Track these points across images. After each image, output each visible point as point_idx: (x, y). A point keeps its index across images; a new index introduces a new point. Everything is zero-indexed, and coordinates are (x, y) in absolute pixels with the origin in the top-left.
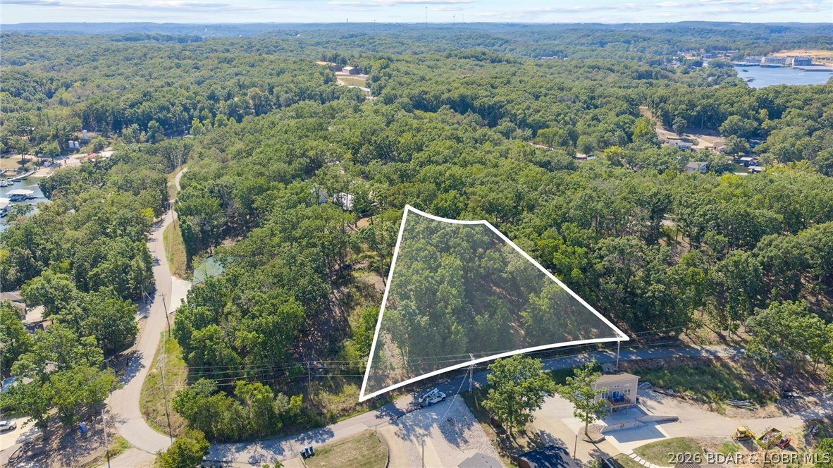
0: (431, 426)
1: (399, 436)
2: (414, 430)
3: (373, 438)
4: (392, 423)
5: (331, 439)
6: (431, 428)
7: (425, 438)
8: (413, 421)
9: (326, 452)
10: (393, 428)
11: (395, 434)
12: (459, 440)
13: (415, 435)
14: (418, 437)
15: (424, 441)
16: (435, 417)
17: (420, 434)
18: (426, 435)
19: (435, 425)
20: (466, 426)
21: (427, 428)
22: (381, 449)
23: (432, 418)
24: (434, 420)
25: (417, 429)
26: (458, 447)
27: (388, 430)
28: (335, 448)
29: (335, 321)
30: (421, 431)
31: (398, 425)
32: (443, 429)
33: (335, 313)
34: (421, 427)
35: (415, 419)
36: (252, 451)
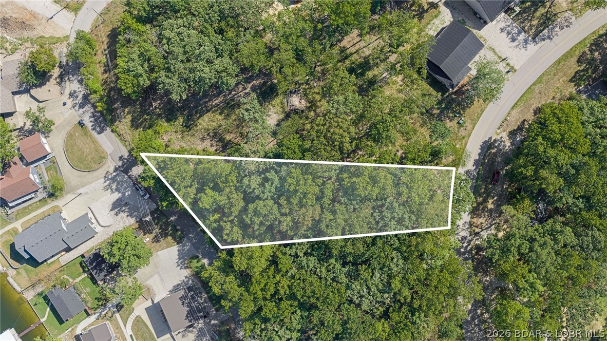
0: (119, 192)
1: (106, 174)
2: (114, 182)
3: (101, 158)
4: (116, 168)
5: (96, 134)
6: (117, 193)
7: (110, 190)
8: (120, 181)
9: (85, 134)
10: (112, 169)
11: (108, 172)
12: (116, 210)
13: (110, 184)
14: (109, 186)
15: (107, 190)
16: (127, 194)
17: (112, 186)
18: (112, 190)
19: (120, 194)
20: (129, 214)
21: (117, 190)
22: (94, 166)
23: (125, 193)
24: (124, 194)
25: (115, 184)
26: (111, 210)
27: (109, 167)
28: (89, 138)
29: (207, 102)
30: (114, 187)
31: (114, 172)
32: (119, 200)
33: (215, 100)
34: (117, 186)
35: (123, 181)
36: (80, 89)
